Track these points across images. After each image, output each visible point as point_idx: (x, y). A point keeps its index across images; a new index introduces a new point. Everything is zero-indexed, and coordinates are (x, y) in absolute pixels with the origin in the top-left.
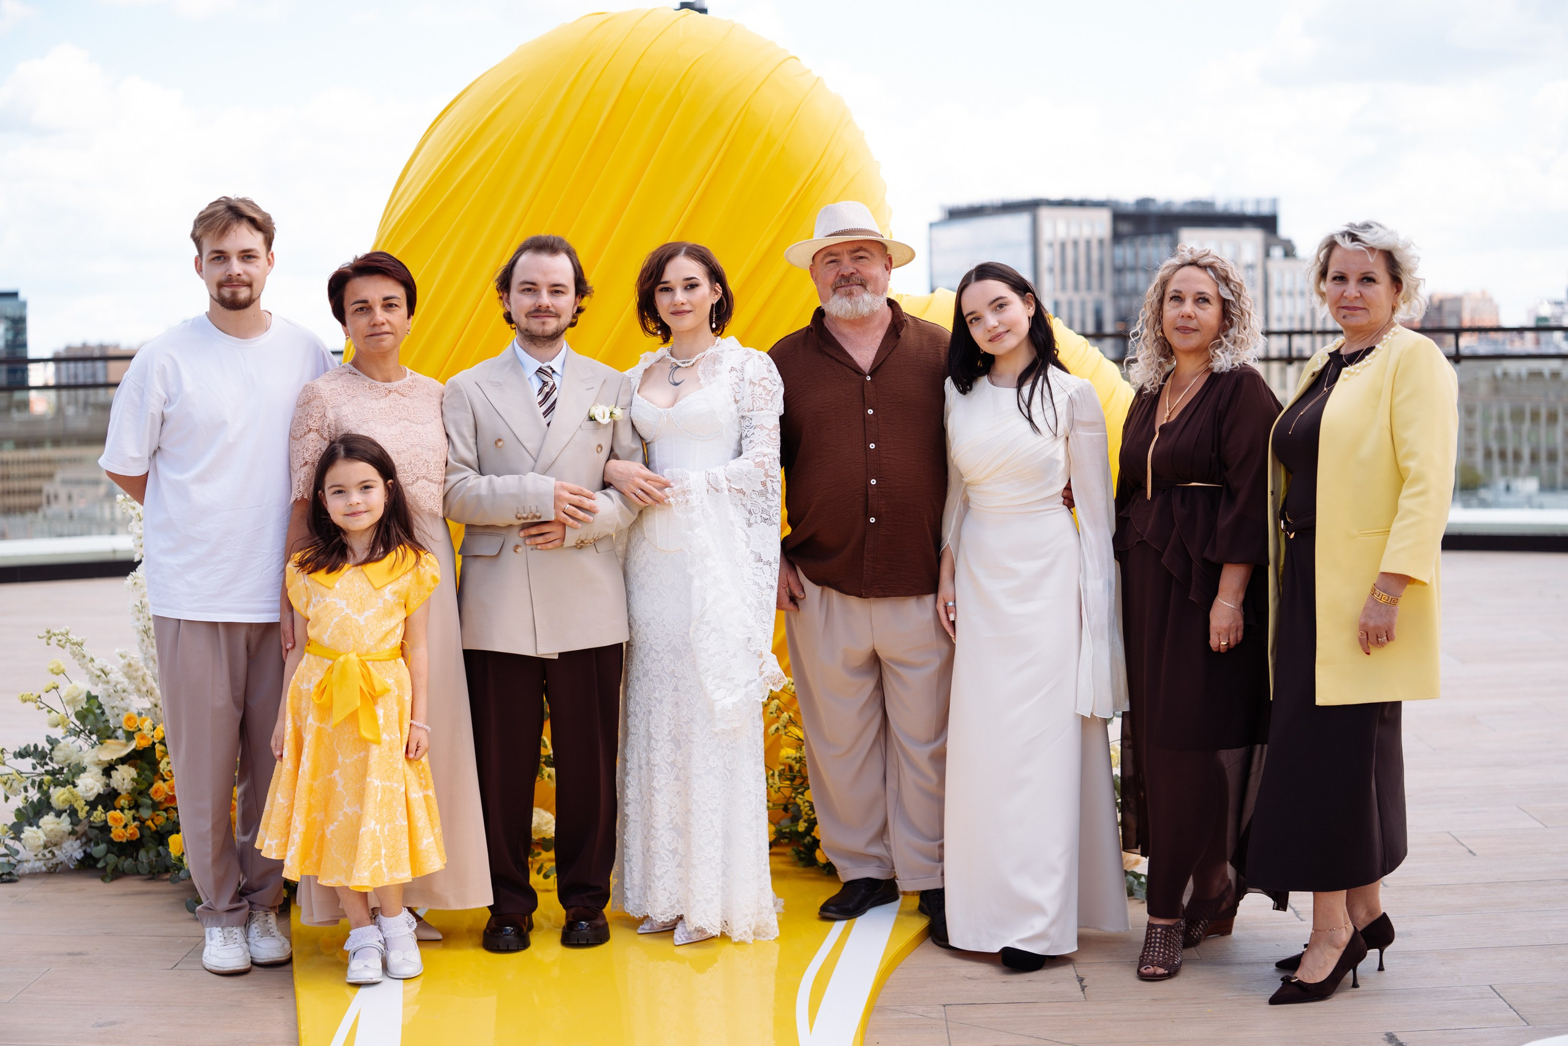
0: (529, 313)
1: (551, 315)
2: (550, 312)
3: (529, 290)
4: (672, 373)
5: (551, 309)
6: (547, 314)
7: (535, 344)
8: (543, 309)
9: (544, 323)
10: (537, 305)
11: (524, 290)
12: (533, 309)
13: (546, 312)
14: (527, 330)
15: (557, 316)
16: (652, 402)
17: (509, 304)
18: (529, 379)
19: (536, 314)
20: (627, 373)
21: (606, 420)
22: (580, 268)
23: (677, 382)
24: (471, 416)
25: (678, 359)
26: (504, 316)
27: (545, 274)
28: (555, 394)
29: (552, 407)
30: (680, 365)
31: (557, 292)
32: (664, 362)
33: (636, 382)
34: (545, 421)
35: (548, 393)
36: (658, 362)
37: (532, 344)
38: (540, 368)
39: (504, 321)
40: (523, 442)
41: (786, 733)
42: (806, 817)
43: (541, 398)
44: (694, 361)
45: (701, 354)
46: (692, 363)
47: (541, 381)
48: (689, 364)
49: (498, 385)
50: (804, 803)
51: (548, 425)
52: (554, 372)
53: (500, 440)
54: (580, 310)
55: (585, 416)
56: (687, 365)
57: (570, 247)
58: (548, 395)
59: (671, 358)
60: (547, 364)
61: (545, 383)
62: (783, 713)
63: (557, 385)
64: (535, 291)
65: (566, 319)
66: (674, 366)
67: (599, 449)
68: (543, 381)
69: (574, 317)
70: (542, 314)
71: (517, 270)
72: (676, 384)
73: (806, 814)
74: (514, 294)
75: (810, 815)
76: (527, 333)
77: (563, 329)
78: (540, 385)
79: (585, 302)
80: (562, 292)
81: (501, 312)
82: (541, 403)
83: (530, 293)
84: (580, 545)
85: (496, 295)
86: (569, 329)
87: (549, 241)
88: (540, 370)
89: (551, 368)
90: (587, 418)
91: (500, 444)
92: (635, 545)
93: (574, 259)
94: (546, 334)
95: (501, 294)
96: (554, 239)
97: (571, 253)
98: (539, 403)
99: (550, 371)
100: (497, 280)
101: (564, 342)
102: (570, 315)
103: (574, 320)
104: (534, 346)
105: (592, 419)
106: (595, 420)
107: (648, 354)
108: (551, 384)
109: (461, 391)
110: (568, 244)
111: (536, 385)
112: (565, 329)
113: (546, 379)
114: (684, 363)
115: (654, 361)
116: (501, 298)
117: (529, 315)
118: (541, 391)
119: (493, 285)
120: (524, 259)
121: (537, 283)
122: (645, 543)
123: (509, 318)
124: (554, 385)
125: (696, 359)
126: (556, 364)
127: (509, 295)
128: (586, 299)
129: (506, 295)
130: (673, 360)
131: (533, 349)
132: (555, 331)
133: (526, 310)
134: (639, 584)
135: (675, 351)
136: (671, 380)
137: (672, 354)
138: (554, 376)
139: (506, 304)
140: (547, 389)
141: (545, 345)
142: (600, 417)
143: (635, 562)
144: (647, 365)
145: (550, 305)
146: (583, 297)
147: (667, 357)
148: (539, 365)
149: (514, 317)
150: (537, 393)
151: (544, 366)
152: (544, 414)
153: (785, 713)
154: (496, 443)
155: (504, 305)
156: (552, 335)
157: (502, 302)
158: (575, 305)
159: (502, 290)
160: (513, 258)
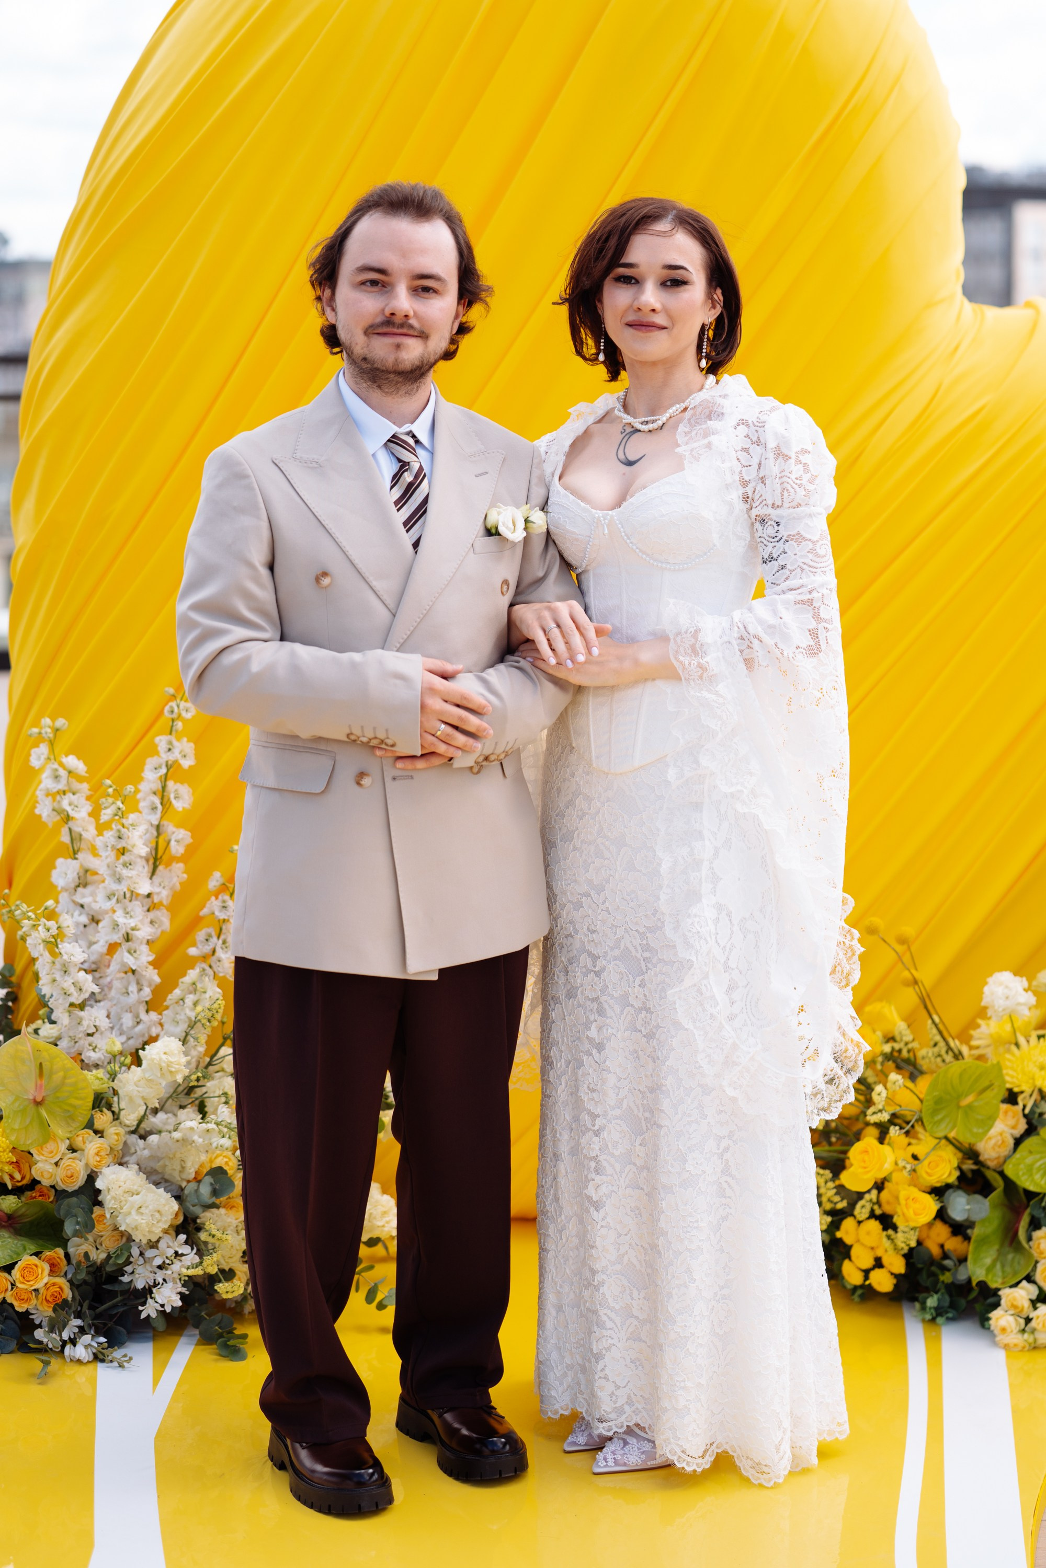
0: (371, 326)
1: (411, 332)
2: (411, 327)
3: (374, 283)
4: (623, 443)
5: (413, 321)
6: (405, 331)
7: (379, 387)
8: (398, 319)
9: (398, 346)
10: (387, 312)
11: (363, 283)
12: (379, 319)
13: (402, 326)
14: (365, 359)
15: (423, 336)
16: (585, 497)
17: (333, 310)
18: (374, 455)
19: (385, 330)
21: (518, 535)
22: (470, 249)
23: (632, 458)
24: (265, 524)
25: (634, 415)
26: (322, 332)
27: (404, 253)
28: (424, 488)
29: (422, 510)
30: (639, 427)
31: (426, 289)
32: (612, 421)
34: (407, 540)
35: (410, 485)
36: (599, 421)
37: (374, 386)
38: (394, 436)
39: (320, 341)
40: (371, 579)
42: (828, 1206)
43: (397, 493)
44: (664, 418)
45: (679, 407)
46: (660, 423)
47: (394, 461)
48: (655, 425)
49: (316, 467)
51: (416, 545)
52: (417, 442)
53: (325, 574)
54: (463, 329)
55: (479, 529)
56: (650, 426)
57: (451, 209)
58: (410, 490)
59: (622, 414)
60: (407, 428)
61: (404, 466)
63: (426, 470)
64: (384, 285)
65: (439, 343)
66: (629, 430)
67: (505, 587)
68: (399, 460)
69: (453, 341)
70: (395, 330)
71: (353, 245)
72: (630, 463)
74: (344, 290)
76: (365, 366)
77: (432, 360)
78: (395, 467)
79: (475, 314)
80: (435, 291)
81: (314, 322)
82: (401, 502)
83: (375, 289)
84: (477, 769)
86: (442, 364)
87: (415, 194)
88: (394, 440)
89: (414, 436)
90: (482, 531)
91: (326, 581)
92: (559, 759)
93: (460, 233)
94: (401, 367)
95: (319, 293)
96: (425, 192)
97: (452, 221)
98: (396, 503)
99: (411, 441)
100: (313, 265)
101: (431, 385)
102: (446, 337)
103: (453, 347)
104: (379, 391)
105: (491, 532)
106: (498, 533)
107: (582, 407)
108: (416, 467)
109: (246, 476)
110: (448, 204)
111: (388, 468)
112: (436, 362)
113: (406, 456)
114: (647, 422)
115: (591, 420)
116: (319, 299)
117: (371, 331)
118: (396, 478)
120: (367, 226)
121: (390, 270)
122: (573, 758)
123: (331, 337)
124: (421, 469)
125: (668, 415)
126: (421, 428)
127: (333, 293)
128: (478, 308)
129: (328, 292)
130: (628, 419)
132: (417, 363)
134: (563, 833)
135: (632, 400)
136: (621, 456)
137: (625, 407)
138: (420, 451)
140: (408, 477)
141: (398, 389)
142: (507, 528)
143: (559, 790)
144: (577, 429)
145: (411, 313)
146: (470, 304)
147: (614, 412)
148: (393, 429)
149: (342, 334)
150: (388, 484)
151: (401, 431)
152: (405, 524)
154: (317, 580)
155: (323, 310)
156: (412, 371)
157: (319, 306)
158: (456, 317)
159: (320, 284)
160: (345, 222)
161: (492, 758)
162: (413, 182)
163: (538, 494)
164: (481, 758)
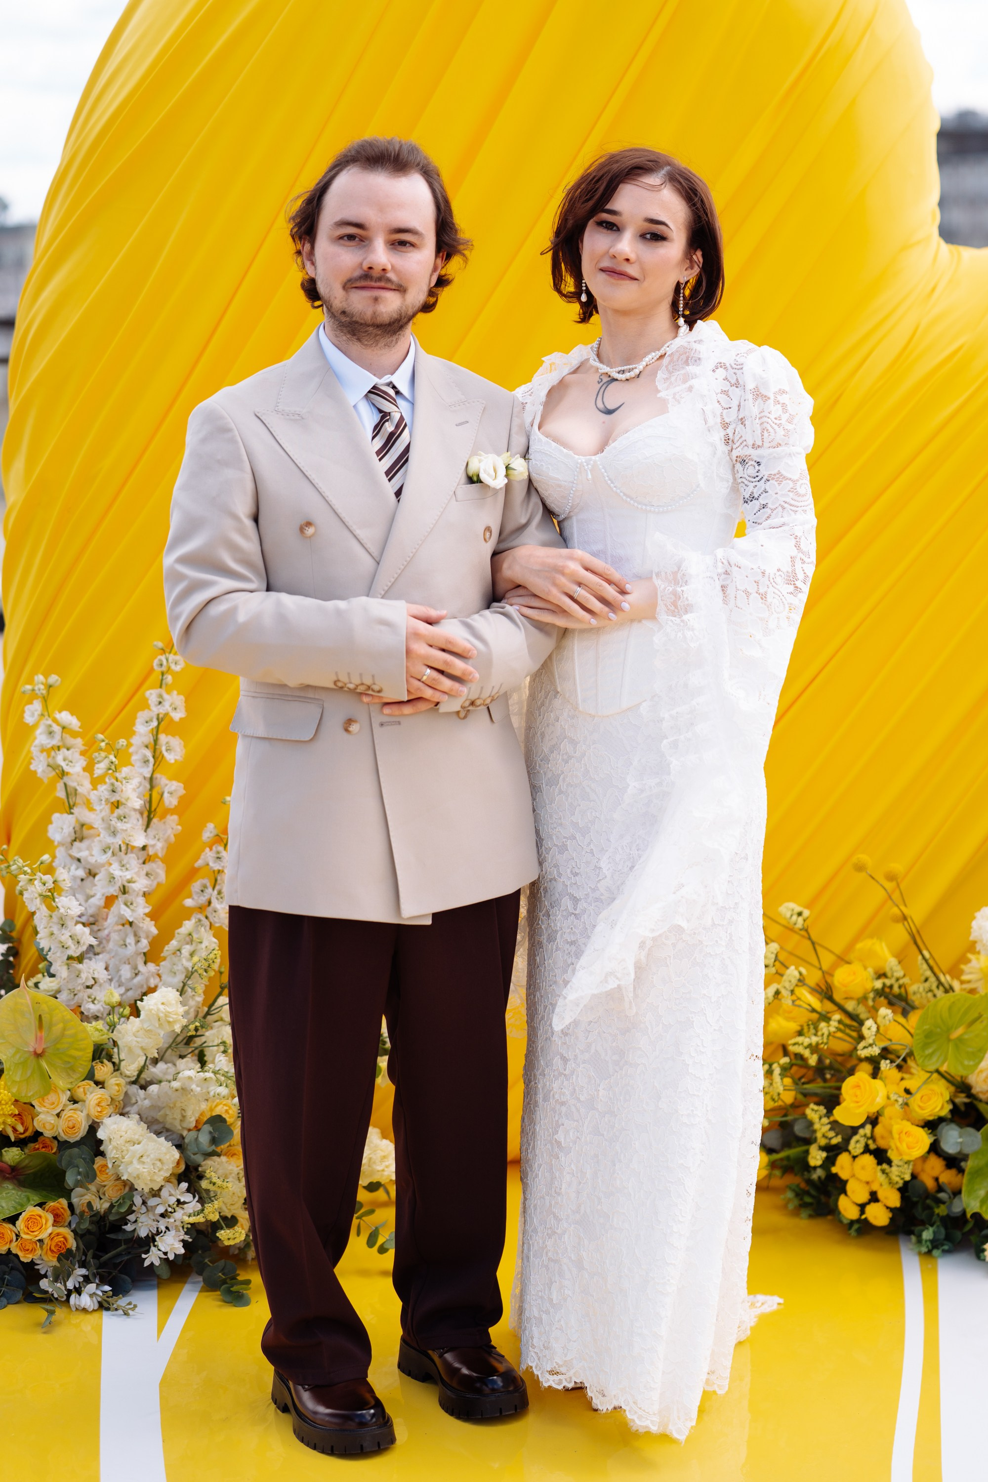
0: (350, 280)
1: (389, 285)
2: (389, 280)
3: (351, 237)
4: (601, 392)
5: (391, 275)
6: (382, 284)
8: (375, 273)
9: (376, 299)
10: (365, 266)
11: (341, 238)
12: (357, 273)
13: (380, 279)
14: (344, 313)
15: (401, 289)
16: (565, 445)
17: (313, 264)
18: (355, 406)
20: (520, 392)
21: (500, 482)
22: (447, 202)
23: (610, 407)
24: (248, 477)
25: (609, 365)
26: (303, 285)
27: (382, 208)
28: (405, 437)
29: (403, 459)
30: (616, 376)
31: (403, 243)
32: (588, 371)
33: (535, 409)
34: (390, 488)
35: (392, 434)
36: (575, 372)
37: (354, 338)
38: (374, 387)
39: (301, 296)
40: (354, 527)
41: (793, 1001)
42: (823, 1142)
43: (378, 443)
44: (640, 367)
45: (655, 355)
46: (637, 371)
47: (375, 411)
48: (632, 374)
49: (298, 419)
50: (820, 1118)
51: (398, 493)
52: (398, 393)
53: (309, 524)
54: (442, 282)
55: (461, 477)
56: (628, 375)
57: (429, 164)
58: (391, 440)
59: (597, 364)
60: (387, 379)
61: (385, 416)
62: (787, 968)
63: (407, 420)
64: (362, 239)
66: (605, 379)
67: (488, 534)
68: (380, 411)
69: (431, 293)
70: (373, 284)
71: (331, 201)
72: (609, 412)
73: (824, 1136)
74: (324, 244)
75: (830, 1139)
76: (344, 319)
77: (410, 312)
78: (376, 418)
80: (413, 245)
81: (295, 277)
82: (382, 452)
83: (353, 243)
84: (464, 714)
85: (289, 246)
86: (420, 316)
87: (391, 148)
88: (375, 391)
89: (394, 387)
90: (463, 479)
91: (310, 531)
92: (543, 704)
93: (437, 186)
94: (379, 320)
95: (299, 247)
96: (401, 147)
97: (430, 174)
98: (378, 453)
99: (392, 392)
100: (293, 218)
101: (410, 337)
102: (425, 289)
103: (432, 300)
104: (358, 344)
105: (473, 480)
106: (479, 481)
107: (557, 357)
108: (396, 417)
109: (229, 430)
110: (426, 158)
111: (369, 419)
112: (414, 315)
113: (387, 406)
114: (623, 372)
115: (566, 371)
116: (297, 252)
117: (350, 285)
118: (378, 429)
119: (283, 228)
120: (344, 181)
121: (367, 225)
123: (311, 290)
124: (402, 419)
125: (644, 363)
126: (401, 379)
127: (312, 247)
128: (456, 261)
129: (307, 246)
130: (604, 369)
131: (356, 347)
132: (395, 316)
133: (344, 277)
134: (549, 775)
135: (606, 350)
136: (600, 405)
137: (600, 357)
138: (400, 402)
139: (308, 264)
140: (389, 427)
141: (377, 342)
142: (489, 475)
143: (543, 735)
144: (553, 379)
145: (389, 267)
146: (449, 257)
147: (592, 362)
148: (372, 380)
149: (322, 288)
150: (370, 434)
151: (381, 382)
152: (387, 473)
153: (792, 968)
154: (302, 529)
155: (303, 264)
156: (390, 324)
157: (299, 260)
158: (435, 269)
159: (300, 238)
160: (324, 177)
161: (478, 702)
162: (389, 138)
163: (519, 442)
164: (467, 703)
